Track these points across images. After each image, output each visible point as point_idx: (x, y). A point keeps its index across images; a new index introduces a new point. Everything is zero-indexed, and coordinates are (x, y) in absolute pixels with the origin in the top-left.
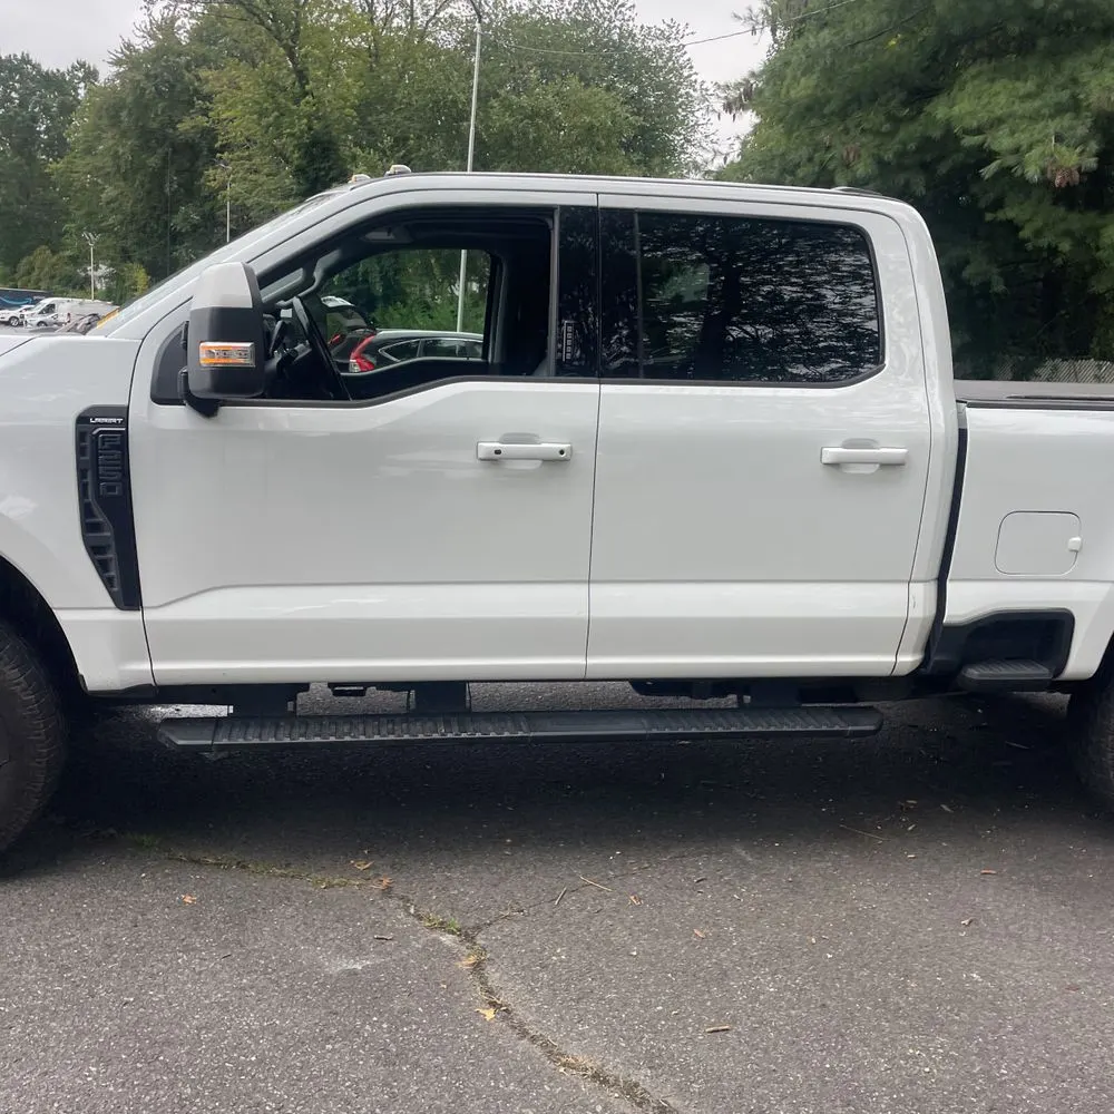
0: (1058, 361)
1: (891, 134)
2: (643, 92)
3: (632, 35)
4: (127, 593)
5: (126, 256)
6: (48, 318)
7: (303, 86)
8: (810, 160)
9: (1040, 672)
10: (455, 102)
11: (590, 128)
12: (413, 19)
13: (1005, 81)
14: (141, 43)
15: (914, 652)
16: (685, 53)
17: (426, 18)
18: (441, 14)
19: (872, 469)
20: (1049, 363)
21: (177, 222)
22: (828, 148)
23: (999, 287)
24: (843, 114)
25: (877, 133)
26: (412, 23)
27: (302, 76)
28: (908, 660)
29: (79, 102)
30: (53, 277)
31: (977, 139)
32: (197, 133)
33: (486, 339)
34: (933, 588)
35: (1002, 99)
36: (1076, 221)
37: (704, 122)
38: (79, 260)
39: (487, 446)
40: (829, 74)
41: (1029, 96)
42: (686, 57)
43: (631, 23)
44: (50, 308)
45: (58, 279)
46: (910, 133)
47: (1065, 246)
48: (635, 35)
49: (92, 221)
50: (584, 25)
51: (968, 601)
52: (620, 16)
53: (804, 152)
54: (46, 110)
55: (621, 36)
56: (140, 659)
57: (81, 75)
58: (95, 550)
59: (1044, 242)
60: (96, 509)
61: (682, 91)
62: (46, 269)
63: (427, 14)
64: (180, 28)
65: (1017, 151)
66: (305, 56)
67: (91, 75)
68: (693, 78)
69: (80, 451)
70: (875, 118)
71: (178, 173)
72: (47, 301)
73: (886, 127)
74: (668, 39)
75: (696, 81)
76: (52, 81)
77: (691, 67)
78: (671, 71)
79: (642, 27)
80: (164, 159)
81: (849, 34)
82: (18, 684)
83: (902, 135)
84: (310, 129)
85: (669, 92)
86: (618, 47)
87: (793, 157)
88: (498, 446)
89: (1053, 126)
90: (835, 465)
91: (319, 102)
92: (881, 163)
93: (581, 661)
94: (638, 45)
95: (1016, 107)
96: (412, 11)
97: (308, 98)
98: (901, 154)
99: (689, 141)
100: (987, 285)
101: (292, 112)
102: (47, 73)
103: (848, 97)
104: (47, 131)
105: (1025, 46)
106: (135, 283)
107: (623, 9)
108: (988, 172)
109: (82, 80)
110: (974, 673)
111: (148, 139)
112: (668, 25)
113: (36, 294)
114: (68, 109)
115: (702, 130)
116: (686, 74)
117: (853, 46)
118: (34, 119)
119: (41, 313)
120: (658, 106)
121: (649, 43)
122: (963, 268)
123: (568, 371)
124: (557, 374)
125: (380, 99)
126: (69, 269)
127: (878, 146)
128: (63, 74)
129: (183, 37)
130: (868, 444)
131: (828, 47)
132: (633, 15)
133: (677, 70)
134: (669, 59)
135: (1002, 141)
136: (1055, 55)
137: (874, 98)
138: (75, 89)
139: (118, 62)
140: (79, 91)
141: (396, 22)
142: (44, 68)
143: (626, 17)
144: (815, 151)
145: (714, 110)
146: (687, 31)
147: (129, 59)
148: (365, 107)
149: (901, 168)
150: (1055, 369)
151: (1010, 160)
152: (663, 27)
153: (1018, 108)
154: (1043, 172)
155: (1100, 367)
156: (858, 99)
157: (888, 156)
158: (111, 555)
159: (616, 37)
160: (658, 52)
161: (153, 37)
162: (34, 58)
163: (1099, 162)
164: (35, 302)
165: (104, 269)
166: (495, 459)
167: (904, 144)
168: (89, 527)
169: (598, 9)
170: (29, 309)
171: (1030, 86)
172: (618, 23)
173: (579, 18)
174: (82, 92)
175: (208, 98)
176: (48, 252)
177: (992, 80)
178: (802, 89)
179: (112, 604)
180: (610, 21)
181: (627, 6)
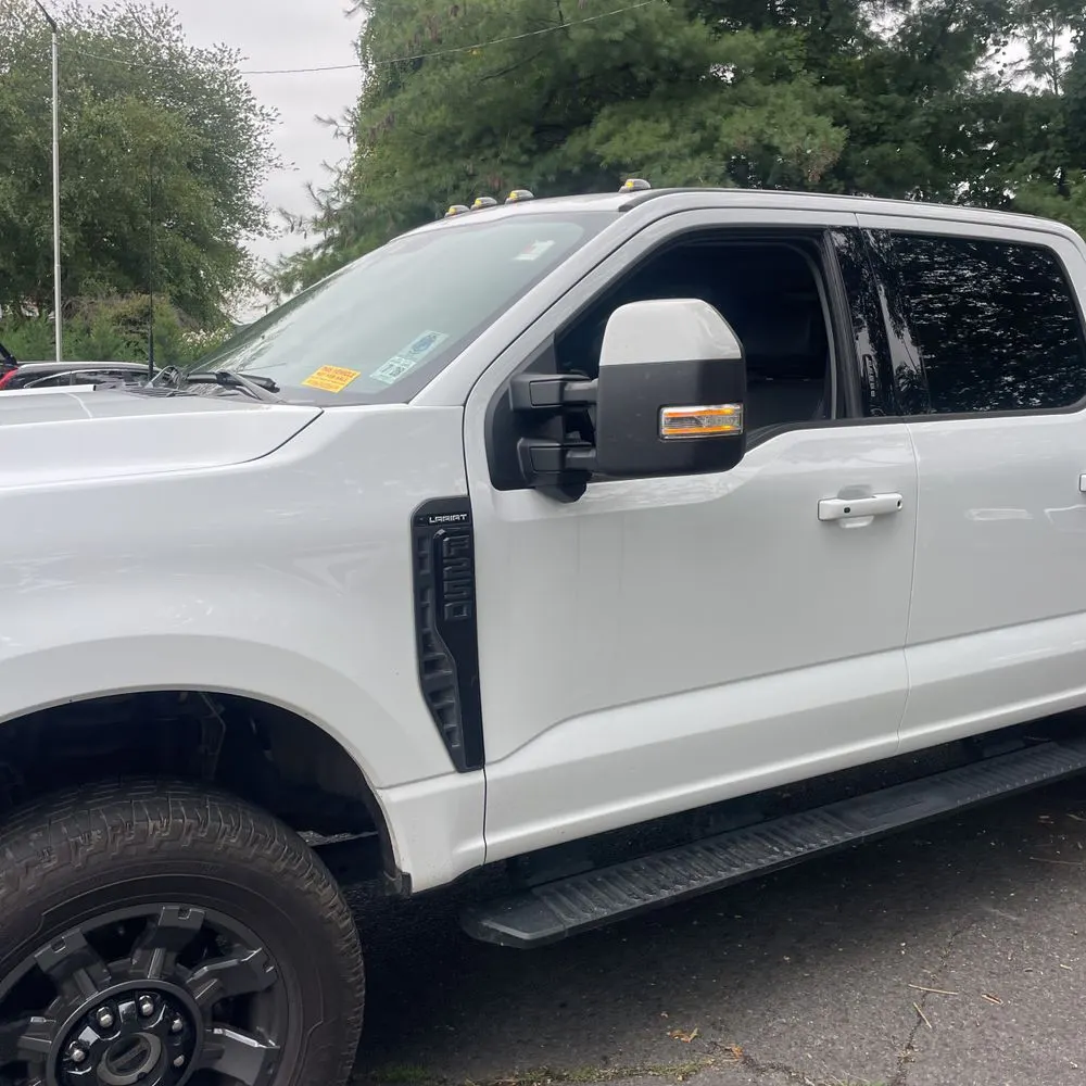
1: (528, 165)
2: (201, 114)
3: (182, 57)
11: (157, 148)
16: (240, 78)
22: (472, 177)
25: (517, 164)
37: (268, 146)
39: (833, 505)
41: (670, 137)
42: (242, 81)
43: (179, 44)
46: (546, 166)
48: (186, 57)
50: (131, 45)
52: (167, 36)
55: (171, 55)
58: (433, 696)
60: (436, 640)
61: (241, 115)
68: (253, 102)
69: (418, 563)
70: (510, 151)
73: (522, 159)
74: (221, 62)
75: (254, 106)
77: (248, 92)
78: (227, 95)
79: (192, 49)
81: (480, 69)
82: (333, 907)
83: (539, 166)
85: (228, 115)
86: (170, 66)
88: (845, 503)
94: (190, 66)
99: (251, 164)
107: (170, 29)
112: (220, 50)
115: (265, 155)
116: (243, 99)
117: (485, 80)
120: (217, 128)
121: (201, 66)
131: (463, 79)
132: (182, 37)
133: (233, 94)
134: (224, 83)
137: (505, 131)
143: (174, 38)
145: (342, 134)
146: (239, 57)
152: (214, 51)
158: (452, 699)
159: (165, 57)
160: (213, 76)
167: (544, 176)
168: (427, 666)
169: (143, 29)
172: (167, 44)
173: (124, 36)
177: (625, 121)
179: (449, 767)
180: (158, 41)
181: (173, 24)
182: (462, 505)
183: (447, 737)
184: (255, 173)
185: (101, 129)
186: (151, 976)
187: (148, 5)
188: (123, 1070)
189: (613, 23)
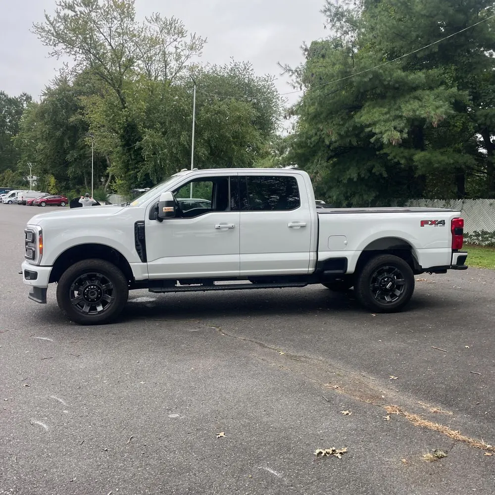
0: (413, 200)
1: (343, 125)
2: (259, 102)
4: (144, 259)
5: (45, 172)
6: (13, 199)
7: (124, 105)
8: (316, 134)
9: (341, 271)
10: (183, 110)
11: (239, 117)
12: (166, 77)
13: (377, 108)
14: (54, 87)
15: (312, 268)
16: (274, 86)
17: (172, 76)
18: (178, 75)
19: (299, 228)
20: (410, 201)
21: (68, 157)
22: (322, 131)
23: (385, 175)
24: (326, 119)
25: (339, 125)
26: (166, 78)
27: (123, 101)
28: (311, 269)
29: (24, 109)
30: (13, 182)
31: (370, 129)
32: (78, 122)
33: (212, 203)
34: (316, 253)
35: (376, 115)
36: (406, 153)
38: (25, 173)
39: (217, 226)
40: (321, 104)
41: (386, 113)
42: (275, 88)
43: (252, 76)
44: (13, 195)
45: (15, 182)
46: (349, 125)
47: (403, 161)
48: (254, 80)
49: (31, 158)
50: (234, 77)
51: (323, 256)
52: (248, 73)
53: (314, 131)
54: (10, 114)
55: (249, 81)
56: (146, 273)
57: (24, 99)
58: (138, 250)
59: (396, 160)
60: (138, 242)
61: (274, 100)
62: (10, 178)
63: (172, 74)
64: (69, 80)
65: (381, 133)
66: (124, 93)
67: (28, 98)
68: (278, 96)
69: (135, 230)
70: (337, 120)
71: (69, 138)
72: (12, 192)
73: (341, 123)
74: (267, 81)
76: (12, 102)
77: (277, 92)
78: (269, 93)
79: (257, 77)
80: (63, 133)
81: (326, 91)
83: (347, 125)
84: (127, 121)
85: (269, 101)
86: (248, 85)
87: (310, 133)
88: (219, 225)
89: (393, 124)
90: (291, 227)
91: (130, 110)
92: (339, 134)
93: (239, 271)
94: (256, 84)
95: (381, 118)
96: (166, 74)
97: (126, 109)
98: (347, 132)
100: (381, 174)
101: (119, 115)
102: (10, 99)
103: (329, 112)
104: (10, 122)
105: (383, 96)
106: (50, 183)
107: (249, 71)
108: (372, 140)
109: (25, 100)
110: (326, 272)
111: (57, 125)
112: (267, 76)
113: (6, 189)
114: (19, 113)
116: (275, 94)
117: (328, 95)
118: (5, 117)
119: (9, 197)
120: (265, 107)
121: (260, 83)
122: (372, 169)
123: (233, 210)
124: (231, 210)
125: (155, 108)
126: (19, 178)
127: (338, 130)
128: (17, 99)
129: (71, 84)
130: (297, 222)
131: (319, 96)
132: (253, 73)
133: (271, 93)
134: (268, 89)
135: (377, 130)
136: (394, 98)
137: (337, 112)
138: (22, 104)
139: (45, 94)
140: (24, 105)
141: (159, 78)
142: (9, 97)
143: (250, 74)
144: (318, 131)
146: (275, 78)
147: (50, 93)
148: (149, 111)
149: (347, 136)
150: (412, 202)
151: (379, 136)
152: (265, 77)
153: (382, 118)
154: (389, 140)
155: (427, 201)
156: (331, 114)
157: (342, 133)
158: (141, 251)
159: (246, 81)
160: (264, 86)
161: (58, 85)
162: (6, 93)
163: (408, 136)
164: (7, 193)
165: (35, 178)
166: (218, 228)
167: (348, 128)
168: (137, 245)
169: (239, 71)
170: (4, 195)
171: (386, 110)
172: (247, 76)
173: (232, 75)
174: (25, 105)
175: (82, 108)
176: (11, 171)
177: (374, 108)
178: (312, 110)
179: (141, 261)
180: (244, 75)
181: (250, 69)
182: (144, 222)
183: (140, 257)
184: (278, 122)
185: (219, 112)
186: (96, 284)
187: (242, 62)
188: (92, 295)
189: (366, 74)
